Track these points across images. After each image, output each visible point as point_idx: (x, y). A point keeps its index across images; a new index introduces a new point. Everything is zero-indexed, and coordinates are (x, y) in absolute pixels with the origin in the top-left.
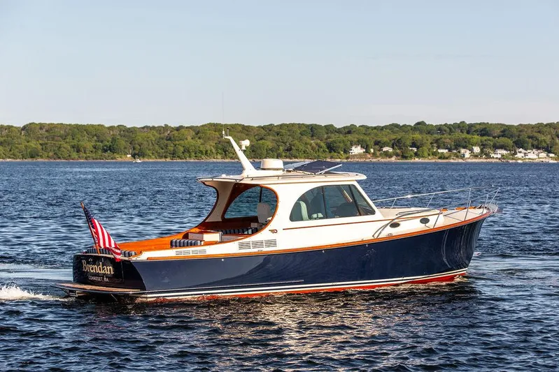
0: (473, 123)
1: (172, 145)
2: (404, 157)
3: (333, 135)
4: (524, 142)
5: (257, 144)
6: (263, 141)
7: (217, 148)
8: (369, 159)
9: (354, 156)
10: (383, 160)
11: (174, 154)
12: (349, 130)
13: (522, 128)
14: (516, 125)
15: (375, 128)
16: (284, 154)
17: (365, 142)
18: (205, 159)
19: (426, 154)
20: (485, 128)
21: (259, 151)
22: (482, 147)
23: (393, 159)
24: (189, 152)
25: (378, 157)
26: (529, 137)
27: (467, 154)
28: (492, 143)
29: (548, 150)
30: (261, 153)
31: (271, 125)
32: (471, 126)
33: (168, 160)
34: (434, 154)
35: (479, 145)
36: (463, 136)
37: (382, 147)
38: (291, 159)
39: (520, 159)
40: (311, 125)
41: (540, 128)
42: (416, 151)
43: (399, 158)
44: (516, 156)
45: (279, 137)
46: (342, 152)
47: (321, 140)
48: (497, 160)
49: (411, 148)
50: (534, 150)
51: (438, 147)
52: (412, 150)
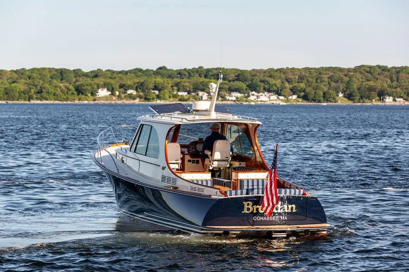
0: (210, 68)
2: (147, 99)
3: (81, 79)
4: (257, 86)
5: (10, 87)
6: (16, 84)
8: (115, 101)
9: (100, 98)
10: (127, 102)
12: (96, 74)
13: (255, 73)
14: (249, 70)
15: (120, 72)
16: (35, 96)
17: (111, 85)
19: (167, 97)
21: (12, 94)
23: (137, 101)
25: (123, 99)
26: (261, 81)
27: (205, 96)
28: (227, 87)
29: (278, 93)
30: (14, 95)
31: (23, 69)
32: (208, 70)
34: (175, 96)
36: (202, 80)
37: (126, 90)
38: (41, 100)
39: (253, 101)
40: (61, 69)
41: (271, 73)
42: (158, 93)
43: (142, 100)
44: (249, 98)
45: (31, 81)
46: (89, 95)
47: (70, 84)
48: (232, 102)
49: (153, 91)
50: (266, 93)
51: (178, 90)
52: (154, 93)
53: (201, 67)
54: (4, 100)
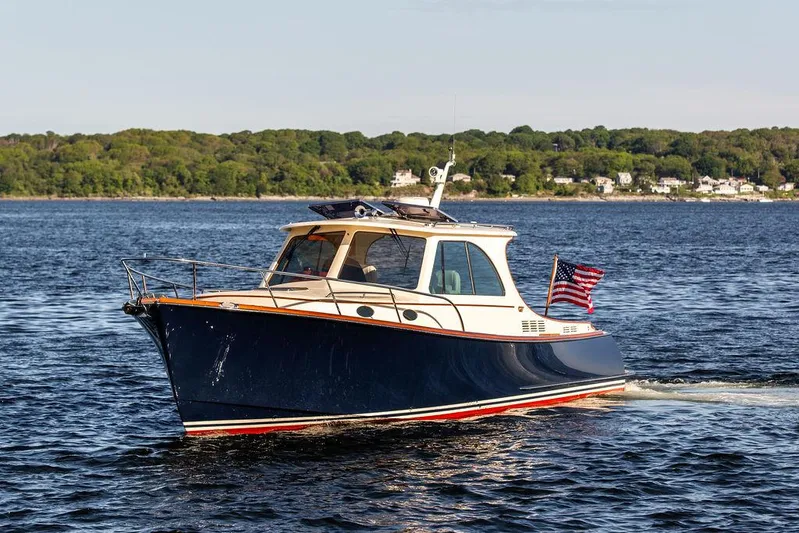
1: (62, 170)
2: (491, 192)
3: (360, 151)
4: (713, 165)
5: (220, 168)
6: (231, 162)
7: (144, 176)
9: (399, 191)
10: (452, 198)
11: (64, 188)
12: (391, 142)
13: (709, 139)
14: (697, 132)
15: (438, 138)
16: (269, 187)
17: (421, 165)
18: (122, 196)
19: (532, 186)
20: (641, 139)
21: (223, 182)
22: (635, 173)
23: (472, 196)
24: (92, 182)
26: (722, 155)
27: (609, 186)
28: (653, 167)
29: (756, 179)
30: (228, 185)
31: (246, 132)
32: (615, 134)
33: (54, 197)
34: (548, 186)
35: (629, 170)
36: (602, 154)
37: (451, 173)
38: (282, 195)
39: (705, 195)
40: (320, 132)
41: (741, 138)
42: (513, 180)
43: (482, 194)
44: (698, 190)
45: (261, 154)
46: (377, 184)
47: (339, 161)
48: (664, 198)
49: (504, 176)
50: (731, 179)
51: (555, 174)
52: (506, 179)
53: (602, 127)
54: (208, 195)
